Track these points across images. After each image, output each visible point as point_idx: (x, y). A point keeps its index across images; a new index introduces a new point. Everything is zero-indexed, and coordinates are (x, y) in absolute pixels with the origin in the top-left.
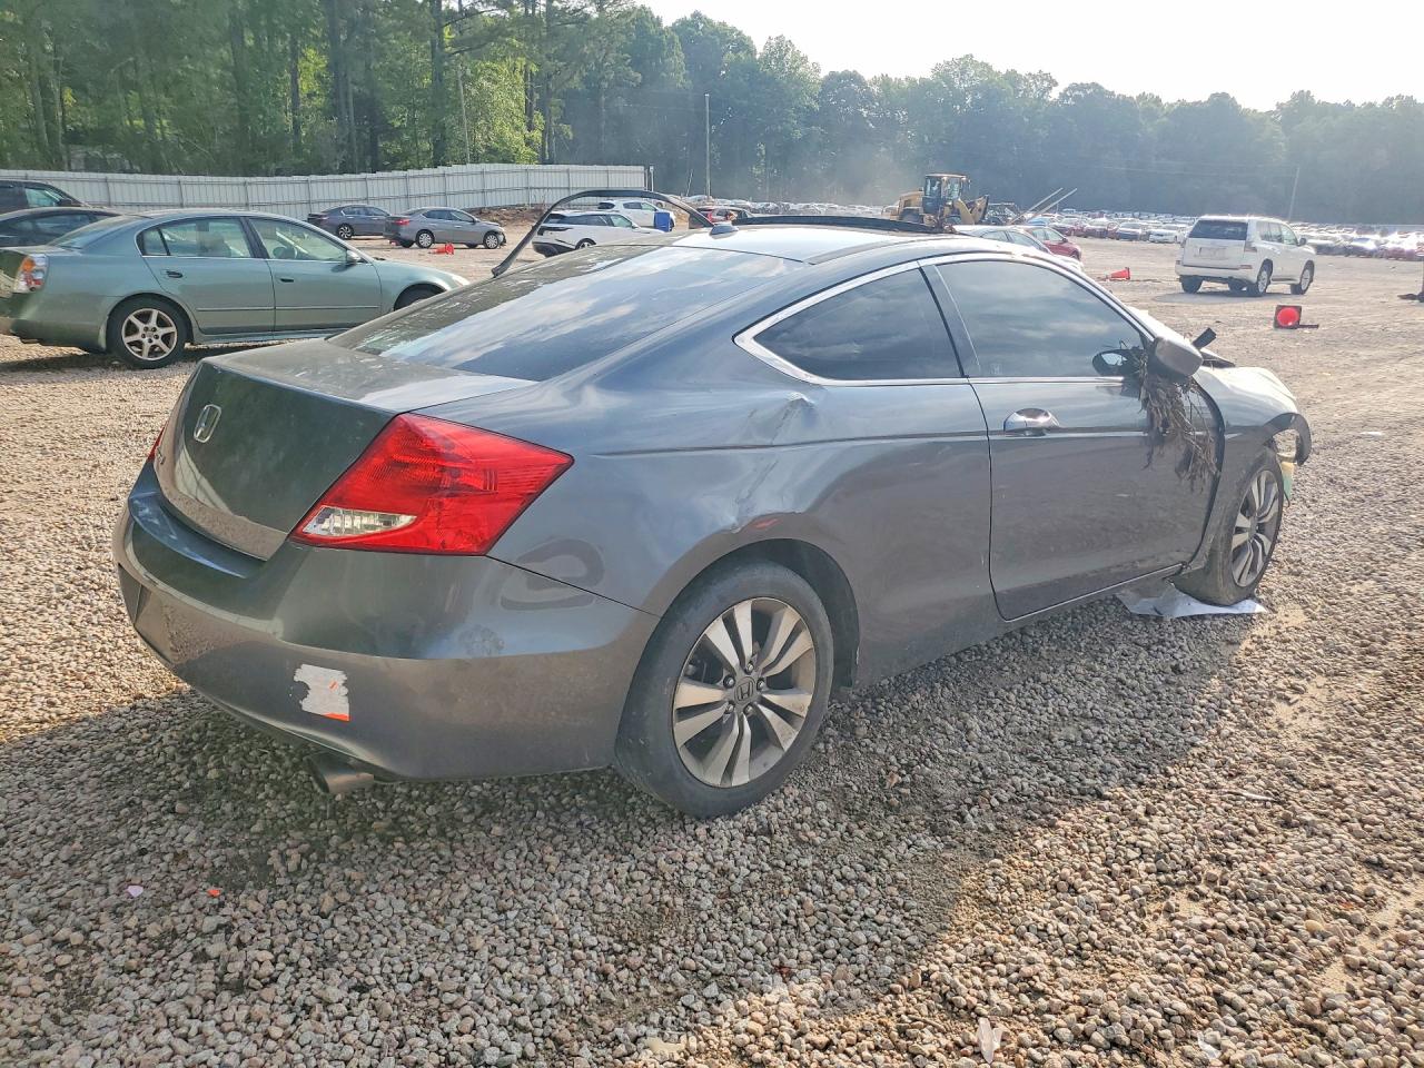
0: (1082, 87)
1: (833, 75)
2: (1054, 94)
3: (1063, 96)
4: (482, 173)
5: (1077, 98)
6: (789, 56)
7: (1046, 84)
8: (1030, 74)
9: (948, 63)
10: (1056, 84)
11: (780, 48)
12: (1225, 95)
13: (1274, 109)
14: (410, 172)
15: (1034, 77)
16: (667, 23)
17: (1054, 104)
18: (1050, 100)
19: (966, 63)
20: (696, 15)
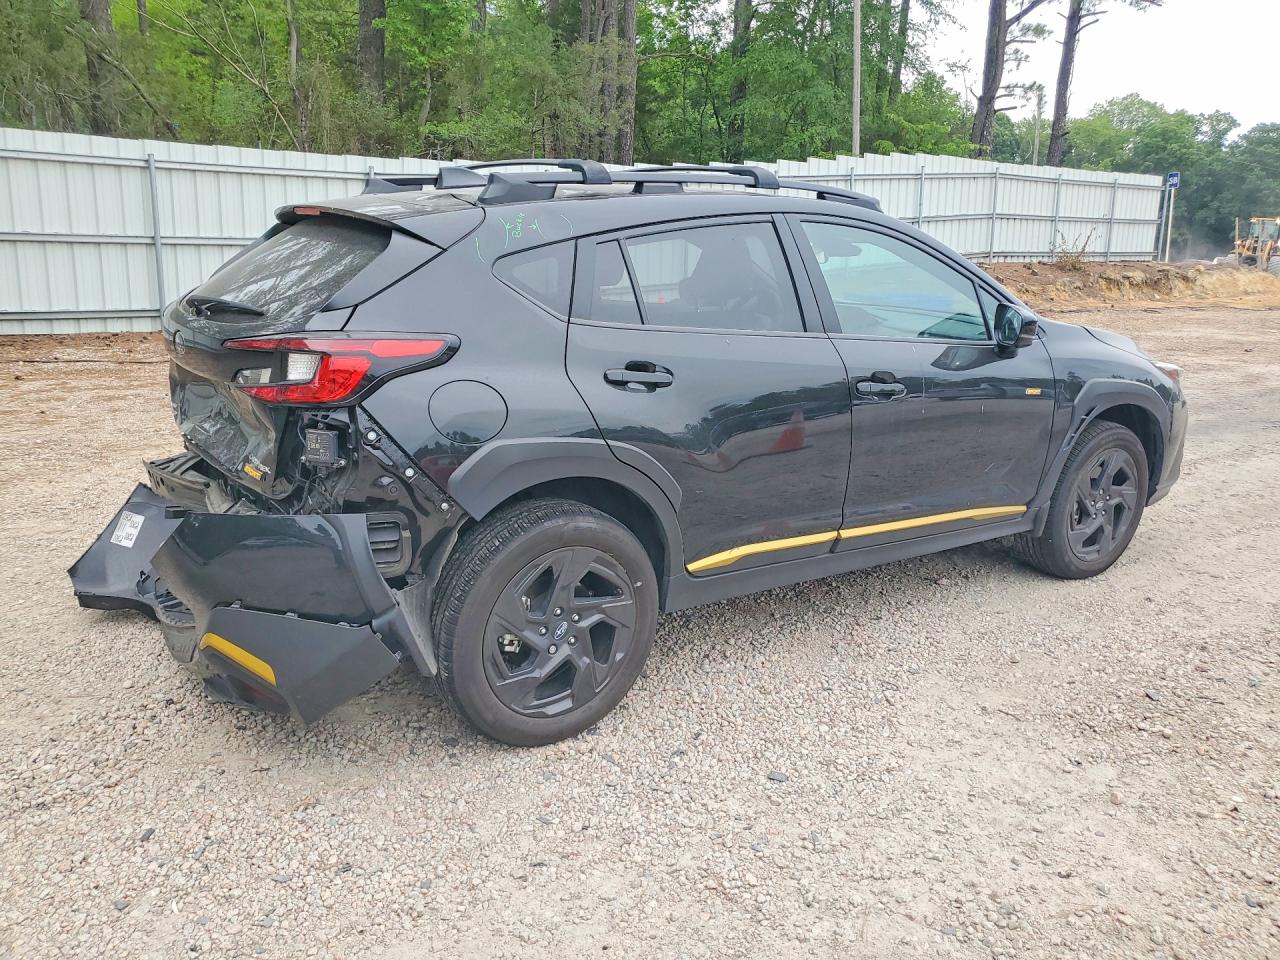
2: (1232, 137)
3: (1245, 137)
5: (1261, 142)
7: (1223, 126)
8: (1202, 115)
9: (1111, 103)
15: (1210, 117)
17: (1234, 147)
18: (1227, 143)
19: (1131, 104)
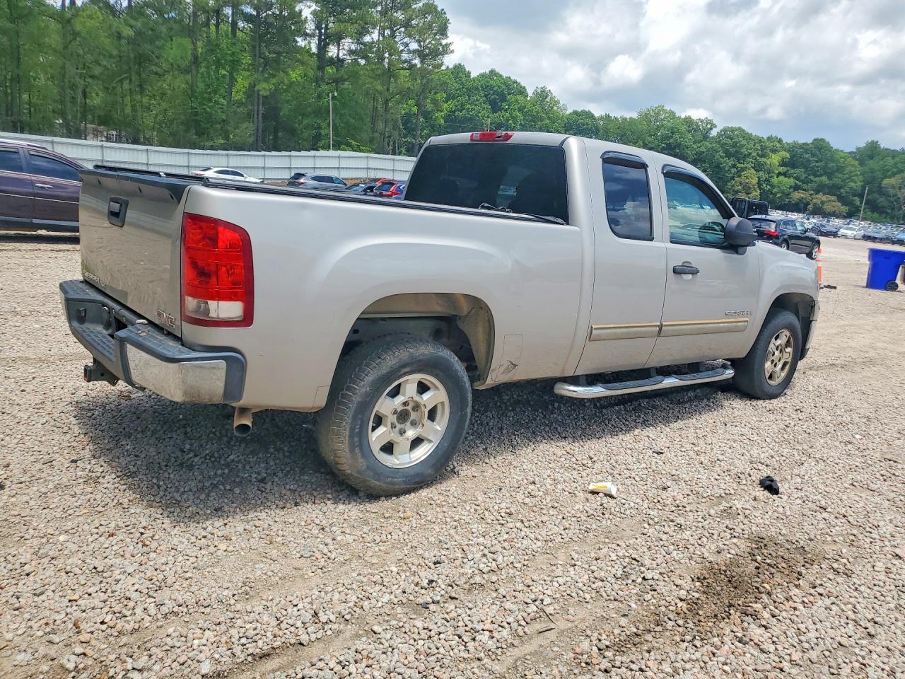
0: (733, 130)
1: (575, 113)
4: (339, 157)
6: (548, 100)
10: (716, 127)
11: (543, 95)
12: (823, 140)
13: (855, 151)
14: (293, 153)
16: (473, 75)
20: (492, 72)
